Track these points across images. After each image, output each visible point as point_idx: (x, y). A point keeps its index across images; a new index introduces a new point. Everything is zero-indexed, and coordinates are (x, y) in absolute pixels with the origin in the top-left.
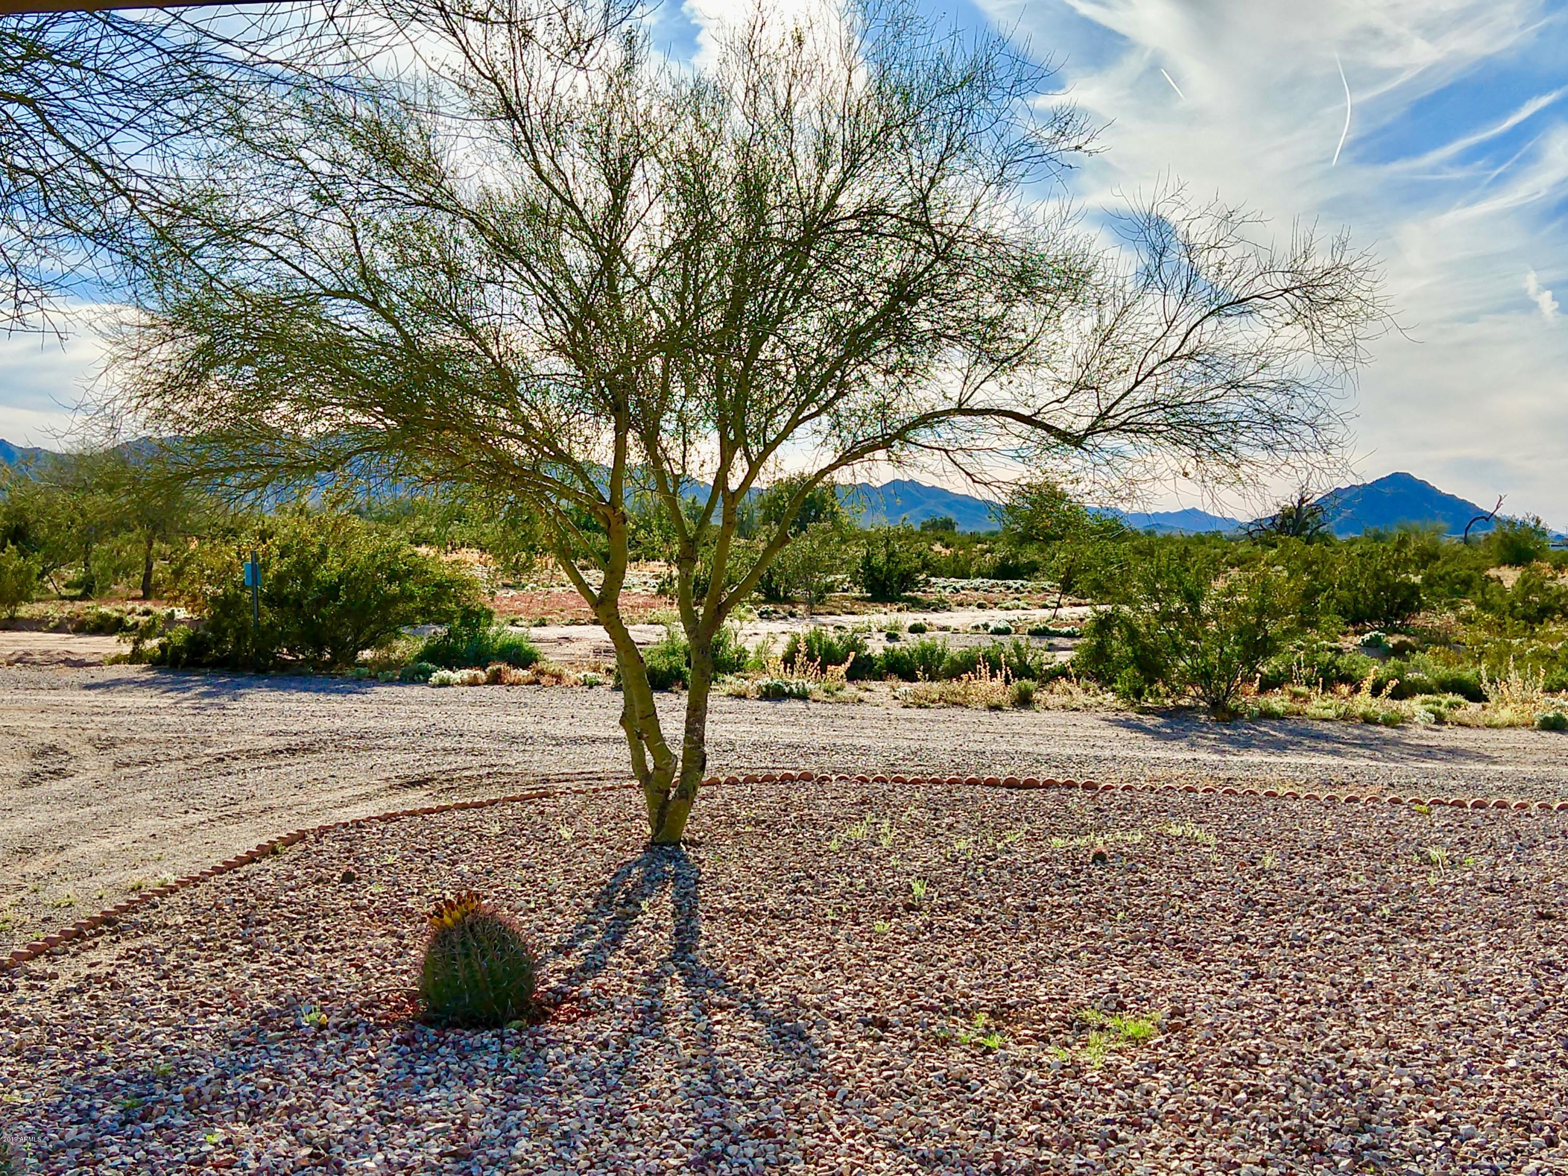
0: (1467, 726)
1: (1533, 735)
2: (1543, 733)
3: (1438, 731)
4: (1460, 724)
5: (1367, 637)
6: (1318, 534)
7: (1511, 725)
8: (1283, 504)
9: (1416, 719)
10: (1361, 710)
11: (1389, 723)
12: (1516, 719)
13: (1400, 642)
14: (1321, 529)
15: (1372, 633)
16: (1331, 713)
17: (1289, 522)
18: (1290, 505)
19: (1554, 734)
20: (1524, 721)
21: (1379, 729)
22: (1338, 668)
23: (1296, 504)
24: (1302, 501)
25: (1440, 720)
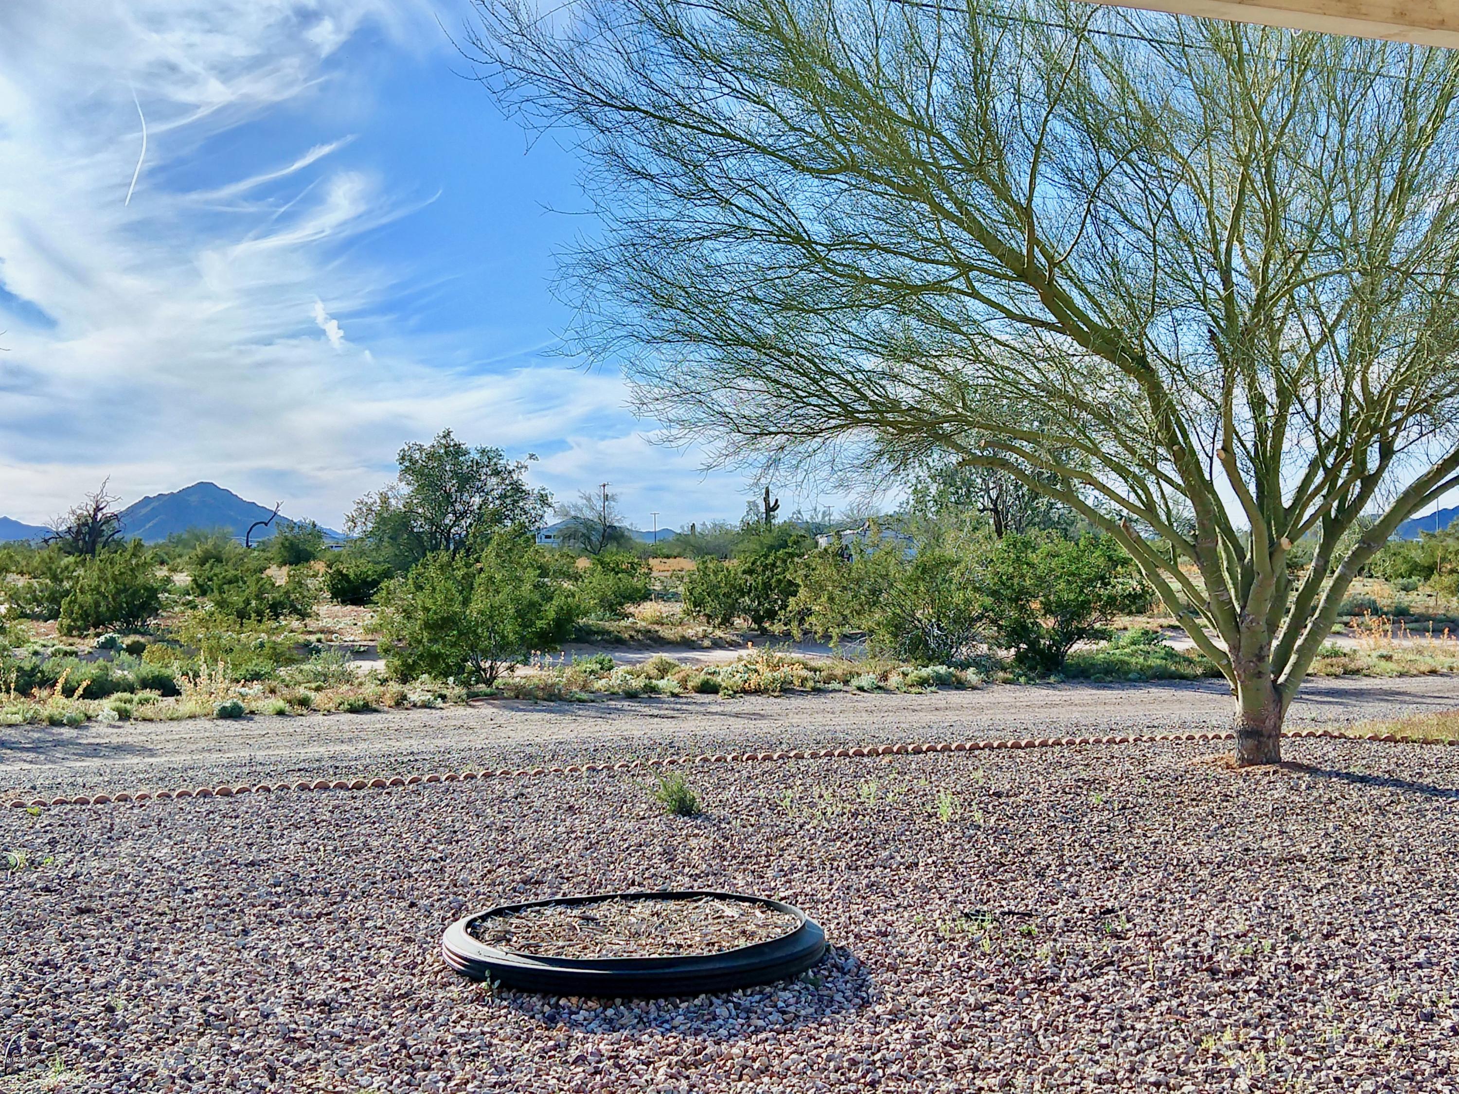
0: (151, 720)
1: (208, 725)
2: (220, 722)
3: (119, 727)
4: (144, 720)
5: (102, 639)
6: (113, 540)
7: (193, 717)
8: (79, 512)
9: (99, 718)
10: (46, 713)
11: (73, 723)
12: (198, 710)
13: (134, 643)
14: (116, 536)
15: (107, 635)
16: (19, 718)
17: (85, 530)
18: (85, 513)
19: (229, 722)
20: (205, 712)
21: (63, 730)
22: (42, 672)
23: (92, 512)
24: (98, 509)
25: (124, 715)
